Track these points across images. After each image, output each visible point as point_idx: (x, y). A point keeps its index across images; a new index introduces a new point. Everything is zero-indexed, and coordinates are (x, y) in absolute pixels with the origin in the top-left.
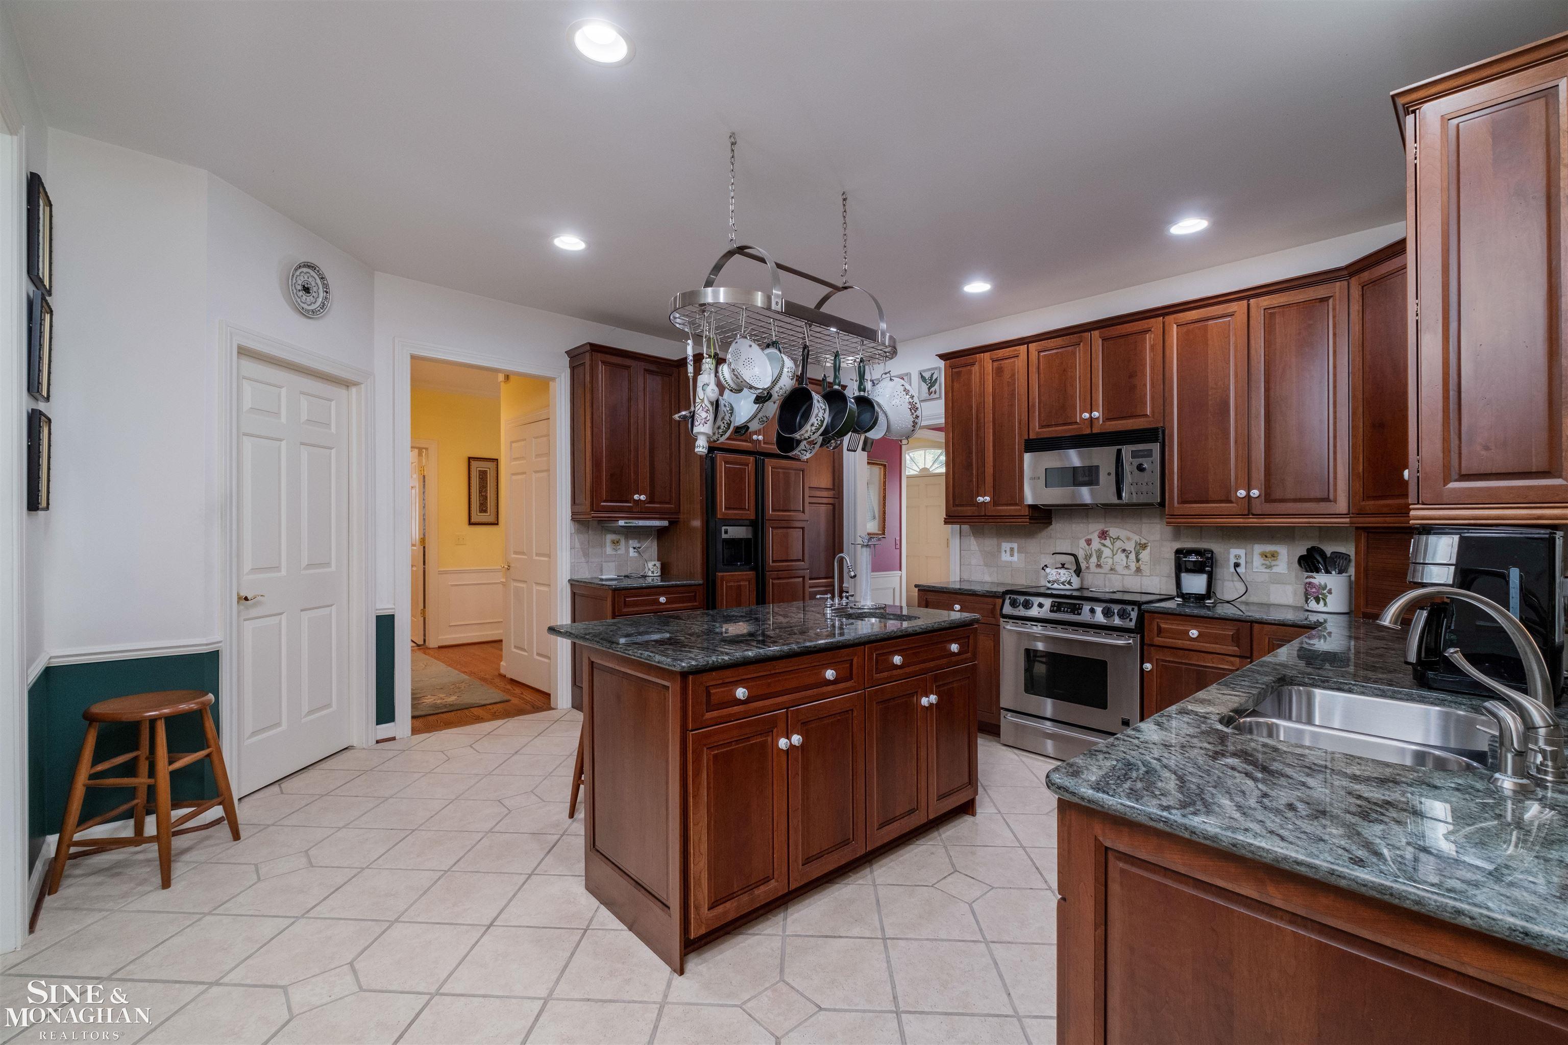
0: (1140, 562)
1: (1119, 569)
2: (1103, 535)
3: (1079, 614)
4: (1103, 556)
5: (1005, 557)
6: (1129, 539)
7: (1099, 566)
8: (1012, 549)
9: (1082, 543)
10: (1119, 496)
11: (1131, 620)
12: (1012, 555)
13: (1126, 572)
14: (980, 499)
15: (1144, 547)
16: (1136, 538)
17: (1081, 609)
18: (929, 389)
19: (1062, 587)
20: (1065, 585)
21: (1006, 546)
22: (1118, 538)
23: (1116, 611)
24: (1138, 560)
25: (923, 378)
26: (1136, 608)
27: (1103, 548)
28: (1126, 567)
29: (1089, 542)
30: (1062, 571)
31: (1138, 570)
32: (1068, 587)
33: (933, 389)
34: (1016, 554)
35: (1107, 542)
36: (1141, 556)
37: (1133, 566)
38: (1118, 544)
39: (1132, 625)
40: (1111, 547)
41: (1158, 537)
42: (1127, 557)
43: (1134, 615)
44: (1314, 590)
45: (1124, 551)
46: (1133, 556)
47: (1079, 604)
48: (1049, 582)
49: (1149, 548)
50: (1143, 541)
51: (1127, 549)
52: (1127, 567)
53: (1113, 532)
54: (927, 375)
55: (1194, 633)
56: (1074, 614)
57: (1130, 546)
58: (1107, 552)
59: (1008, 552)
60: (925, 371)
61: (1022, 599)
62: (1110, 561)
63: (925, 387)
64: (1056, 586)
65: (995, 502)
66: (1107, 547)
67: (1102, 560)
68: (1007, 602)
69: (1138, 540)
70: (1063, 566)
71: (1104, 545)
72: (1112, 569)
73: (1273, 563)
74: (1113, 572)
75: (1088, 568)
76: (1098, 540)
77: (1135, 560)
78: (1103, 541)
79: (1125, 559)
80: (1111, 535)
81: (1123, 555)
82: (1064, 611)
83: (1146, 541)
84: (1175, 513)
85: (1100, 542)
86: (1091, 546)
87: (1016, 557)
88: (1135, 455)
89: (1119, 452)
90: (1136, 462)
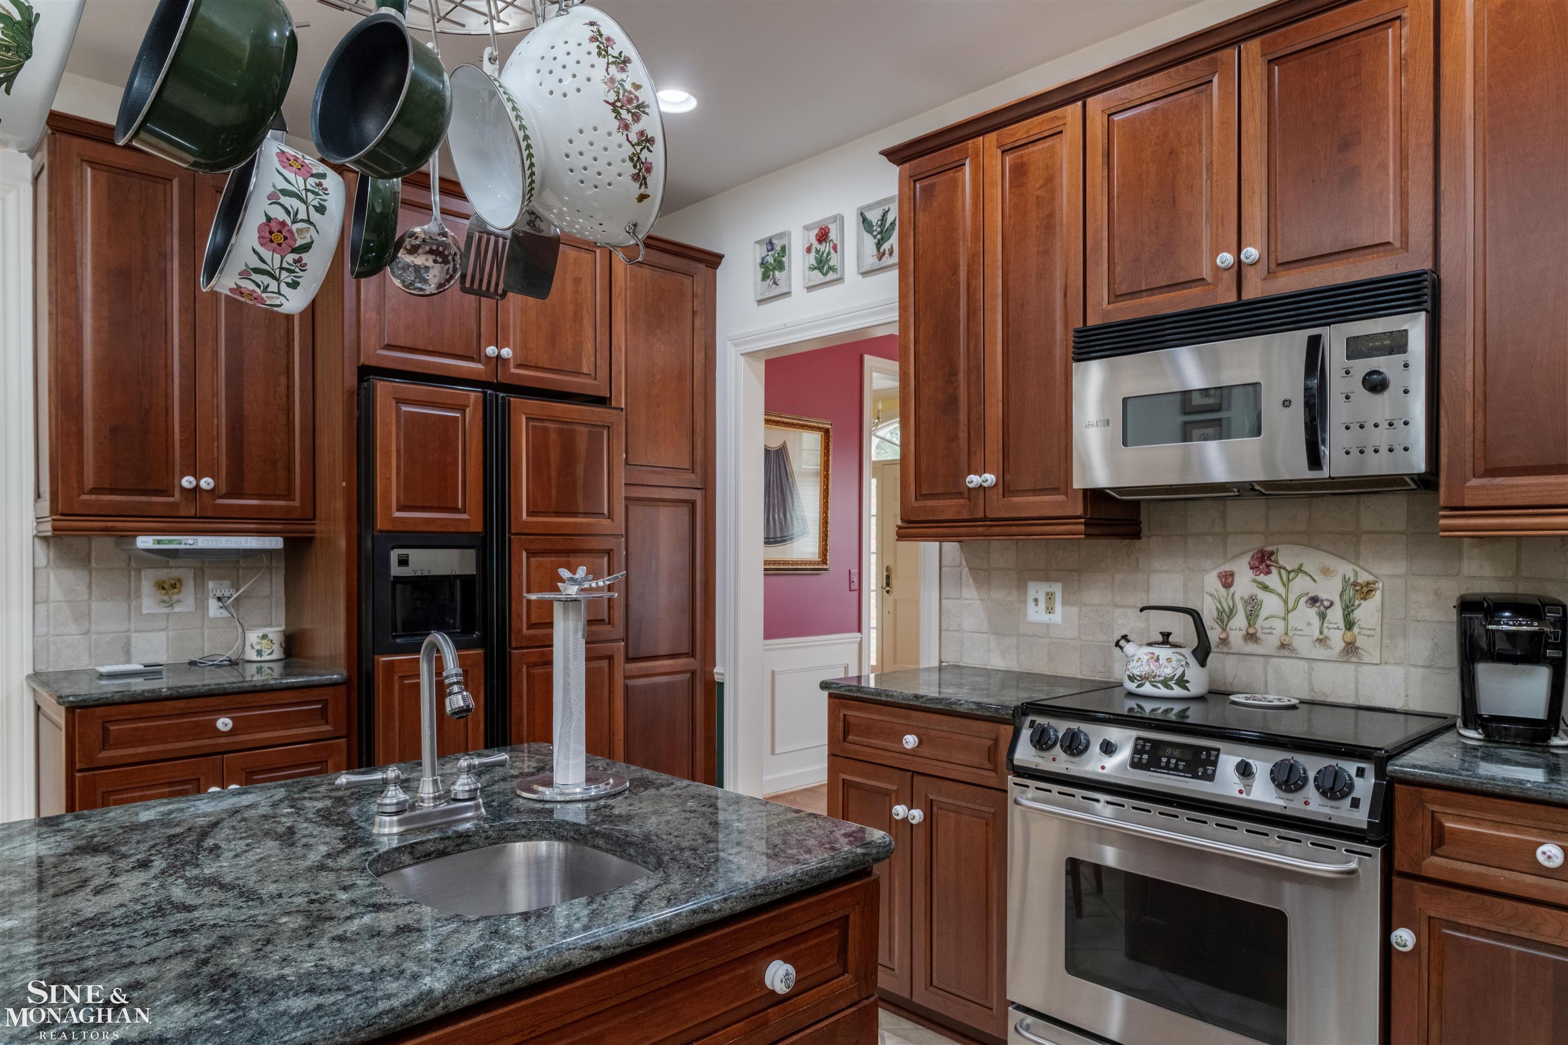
0: (1356, 630)
1: (1303, 645)
2: (1263, 562)
3: (1211, 778)
4: (1263, 614)
5: (1036, 614)
6: (1326, 572)
7: (1251, 637)
8: (1050, 596)
9: (1212, 581)
11: (1355, 803)
12: (1050, 610)
13: (1319, 652)
14: (974, 480)
15: (1366, 591)
16: (1345, 569)
17: (1215, 764)
18: (879, 245)
19: (1163, 691)
20: (1168, 687)
21: (1037, 591)
22: (1300, 570)
23: (1311, 775)
24: (1349, 625)
25: (865, 222)
26: (1369, 768)
27: (1262, 595)
28: (1320, 641)
29: (1227, 580)
30: (1164, 652)
31: (1351, 648)
32: (1177, 691)
33: (886, 246)
34: (1058, 607)
35: (1273, 580)
36: (1357, 614)
37: (1337, 638)
38: (1300, 584)
39: (1360, 818)
40: (1281, 590)
42: (1322, 616)
43: (1364, 787)
45: (1314, 600)
46: (1336, 615)
47: (1208, 750)
48: (1132, 678)
49: (1378, 594)
50: (1364, 577)
51: (1322, 596)
52: (1322, 641)
53: (1287, 557)
54: (874, 216)
55: (1550, 854)
56: (1195, 776)
57: (1330, 589)
58: (1271, 604)
59: (1042, 605)
60: (870, 207)
61: (1062, 727)
62: (1279, 625)
63: (870, 242)
64: (1147, 689)
65: (1006, 487)
66: (1272, 591)
67: (1260, 623)
68: (1026, 733)
69: (1350, 575)
70: (1166, 639)
71: (1265, 588)
72: (1283, 646)
74: (1286, 652)
75: (1224, 641)
76: (1250, 574)
77: (1342, 625)
78: (1262, 578)
79: (1316, 621)
80: (1282, 563)
81: (1312, 613)
82: (1167, 767)
83: (1370, 578)
84: (1467, 503)
85: (1254, 581)
86: (1232, 590)
87: (1057, 617)
88: (1357, 347)
89: (1314, 344)
90: (1362, 366)
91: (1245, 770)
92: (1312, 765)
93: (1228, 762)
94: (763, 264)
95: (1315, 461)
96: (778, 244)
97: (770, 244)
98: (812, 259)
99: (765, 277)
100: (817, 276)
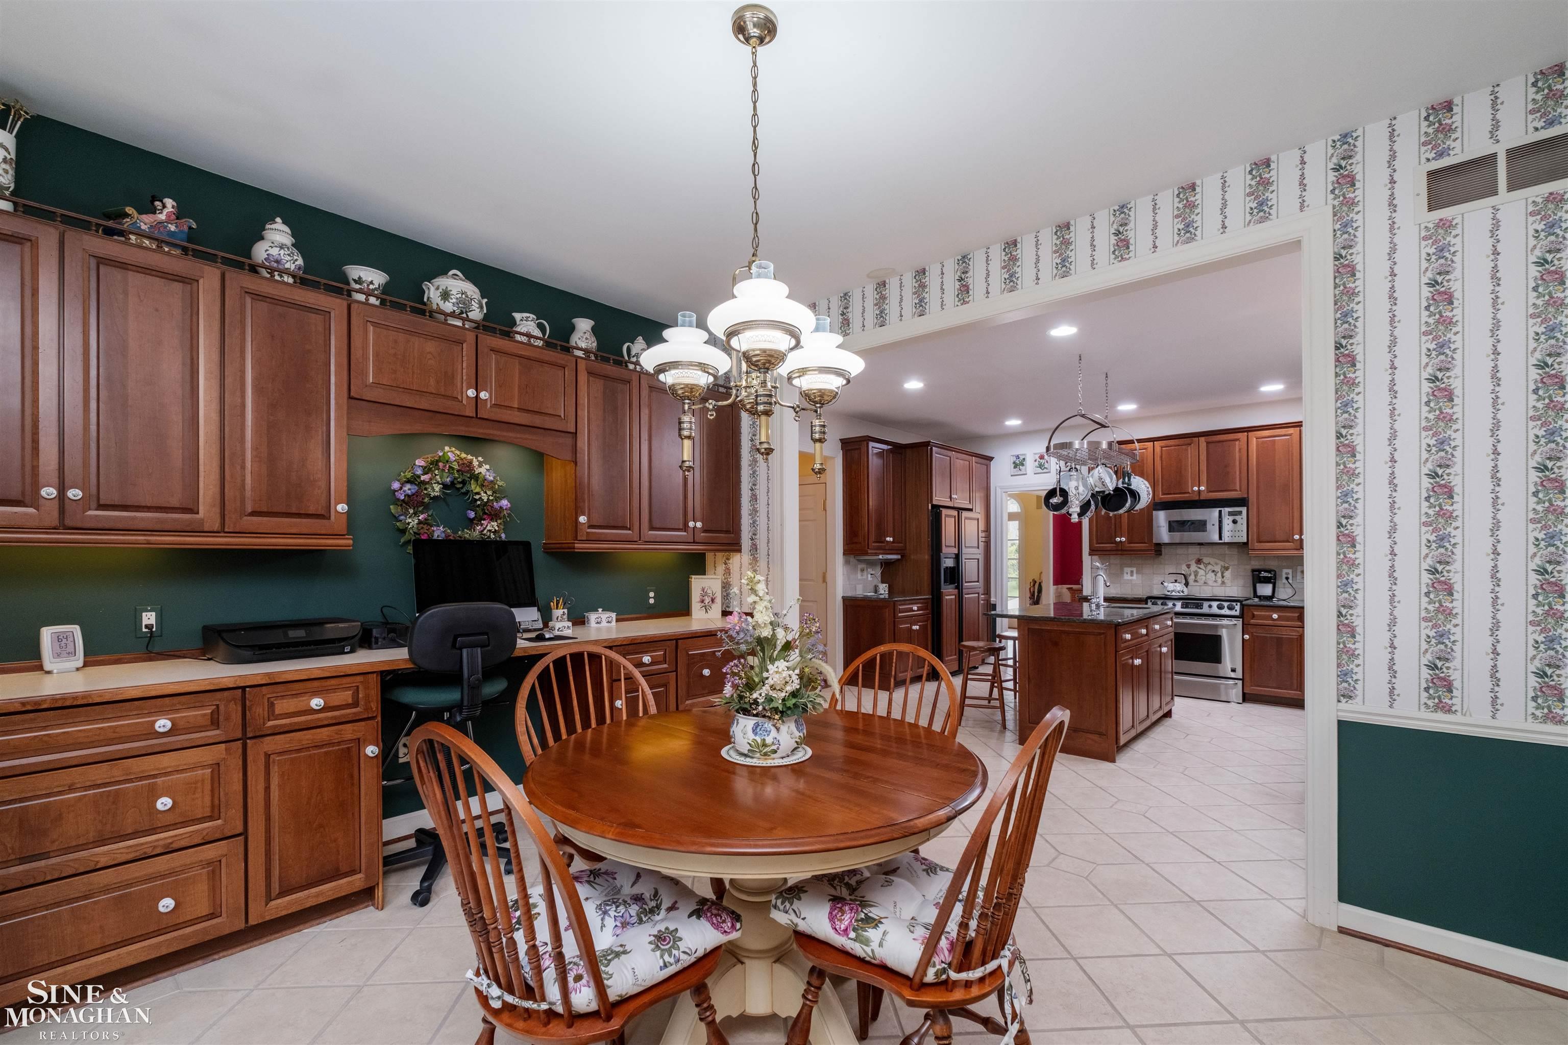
1: (1211, 583)
2: (1199, 561)
3: (1201, 609)
4: (1199, 575)
5: (1127, 577)
6: (1217, 564)
7: (1196, 581)
8: (1132, 572)
9: (1184, 567)
11: (1236, 610)
12: (1132, 575)
13: (1215, 584)
14: (1118, 539)
15: (1227, 569)
16: (1222, 563)
17: (1202, 606)
20: (1182, 593)
21: (1127, 570)
22: (1209, 563)
23: (1226, 606)
24: (1223, 577)
26: (1237, 604)
27: (1199, 570)
29: (1188, 566)
30: (1177, 584)
32: (1185, 593)
34: (1135, 575)
35: (1202, 566)
36: (1225, 574)
37: (1220, 580)
38: (1210, 567)
39: (1237, 613)
40: (1204, 569)
41: (1236, 563)
42: (1215, 575)
43: (1238, 607)
45: (1213, 571)
46: (1219, 575)
47: (1199, 603)
48: (1171, 591)
49: (1230, 569)
50: (1226, 565)
51: (1215, 570)
52: (1216, 581)
53: (1205, 560)
55: (1275, 616)
56: (1197, 609)
57: (1218, 568)
58: (1201, 572)
59: (1129, 574)
61: (1159, 601)
62: (1204, 578)
64: (1174, 594)
65: (1130, 541)
66: (1202, 569)
67: (1198, 577)
69: (1223, 565)
70: (1176, 581)
71: (1200, 568)
72: (1205, 583)
74: (1206, 585)
76: (1194, 565)
77: (1221, 577)
78: (1198, 565)
79: (1214, 577)
81: (1213, 574)
82: (1191, 608)
83: (1228, 565)
84: (1256, 548)
85: (1196, 567)
86: (1190, 569)
87: (1135, 577)
88: (1229, 514)
89: (1220, 512)
90: (1231, 518)
91: (1210, 606)
92: (1226, 604)
93: (1206, 604)
94: (1014, 463)
95: (1220, 538)
96: (1021, 458)
97: (1018, 457)
98: (1037, 464)
99: (1015, 467)
100: (1039, 470)
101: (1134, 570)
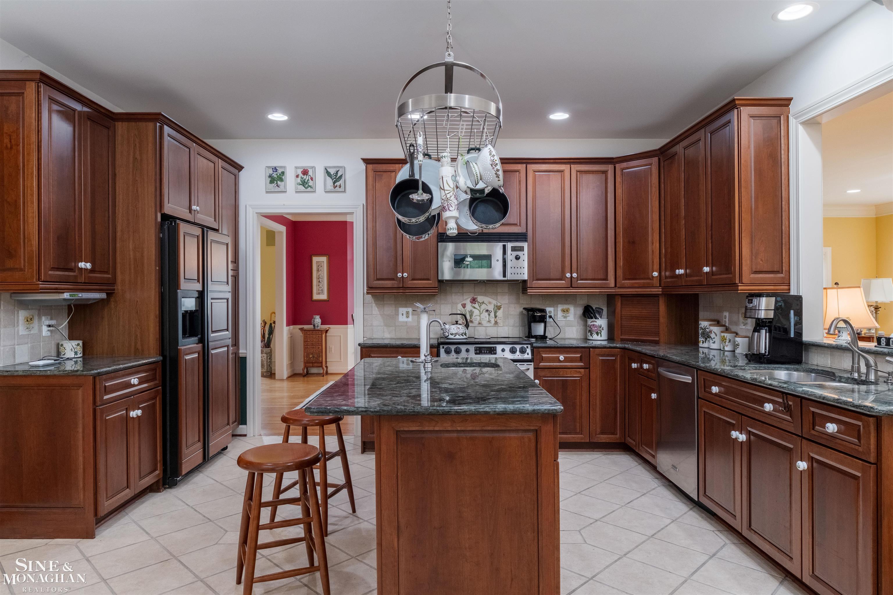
0: (497, 318)
1: (484, 323)
2: (474, 301)
3: (495, 354)
4: (474, 315)
5: (402, 319)
6: (490, 303)
7: (474, 323)
8: (408, 313)
9: (460, 306)
10: (504, 276)
11: (528, 354)
12: (407, 317)
13: (488, 325)
14: (400, 275)
15: (499, 308)
16: (494, 302)
17: (496, 350)
18: (334, 183)
19: (462, 337)
21: (403, 310)
22: (483, 303)
23: (518, 350)
24: (496, 317)
25: (328, 173)
26: (529, 346)
27: (474, 310)
28: (488, 321)
29: (464, 306)
30: (458, 325)
31: (496, 323)
32: (465, 337)
33: (337, 184)
34: (410, 316)
35: (476, 305)
36: (497, 314)
37: (493, 320)
38: (484, 307)
39: (529, 357)
40: (479, 308)
41: (506, 301)
42: (489, 315)
43: (529, 350)
44: (596, 328)
45: (487, 311)
46: (492, 314)
47: (493, 347)
49: (502, 308)
50: (499, 304)
51: (489, 309)
52: (489, 321)
53: (480, 299)
54: (332, 171)
55: (562, 358)
56: (492, 354)
57: (491, 308)
58: (476, 312)
59: (405, 315)
60: (330, 167)
61: (453, 347)
62: (478, 318)
63: (330, 181)
65: (411, 278)
66: (476, 309)
67: (473, 317)
68: (442, 351)
69: (496, 304)
70: (457, 322)
71: (474, 308)
72: (479, 323)
73: (567, 315)
74: (480, 325)
76: (470, 304)
77: (494, 317)
78: (473, 305)
79: (487, 316)
80: (479, 301)
81: (486, 314)
82: (484, 353)
83: (501, 304)
84: (533, 287)
85: (472, 306)
86: (465, 309)
87: (410, 319)
88: (514, 249)
89: (504, 246)
90: (515, 253)
91: (503, 350)
92: (518, 347)
93: (498, 349)
94: (270, 176)
96: (280, 171)
97: (275, 169)
98: (299, 180)
99: (271, 182)
100: (302, 188)
101: (410, 310)
